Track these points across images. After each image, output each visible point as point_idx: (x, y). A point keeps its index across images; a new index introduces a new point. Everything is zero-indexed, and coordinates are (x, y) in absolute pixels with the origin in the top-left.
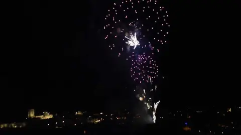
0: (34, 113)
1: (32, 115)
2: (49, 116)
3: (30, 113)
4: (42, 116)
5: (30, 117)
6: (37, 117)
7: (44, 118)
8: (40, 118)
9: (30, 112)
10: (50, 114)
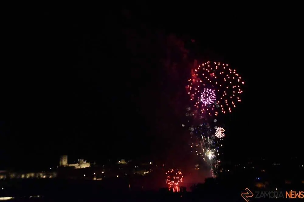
0: (66, 160)
1: (65, 162)
2: (85, 165)
3: (61, 161)
4: (77, 165)
5: (62, 166)
6: (71, 165)
7: (79, 167)
8: (74, 167)
9: (62, 159)
10: (86, 162)
